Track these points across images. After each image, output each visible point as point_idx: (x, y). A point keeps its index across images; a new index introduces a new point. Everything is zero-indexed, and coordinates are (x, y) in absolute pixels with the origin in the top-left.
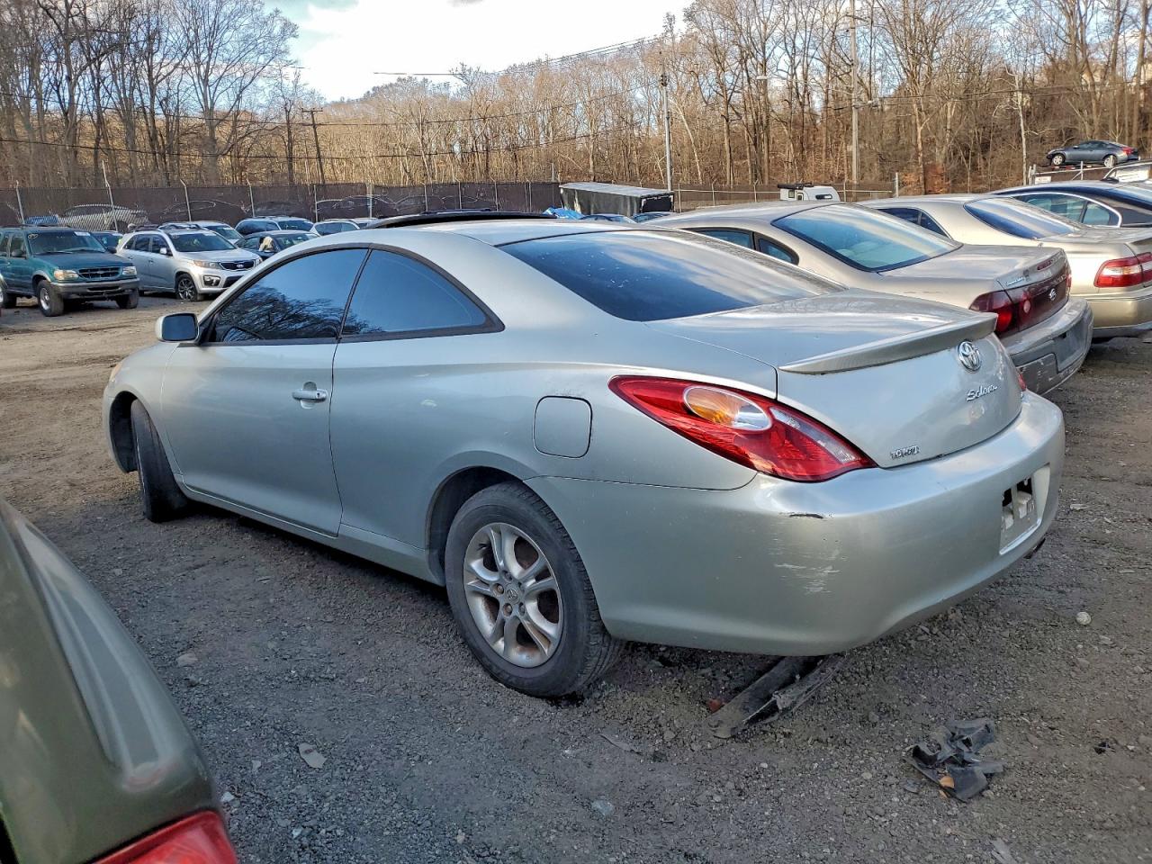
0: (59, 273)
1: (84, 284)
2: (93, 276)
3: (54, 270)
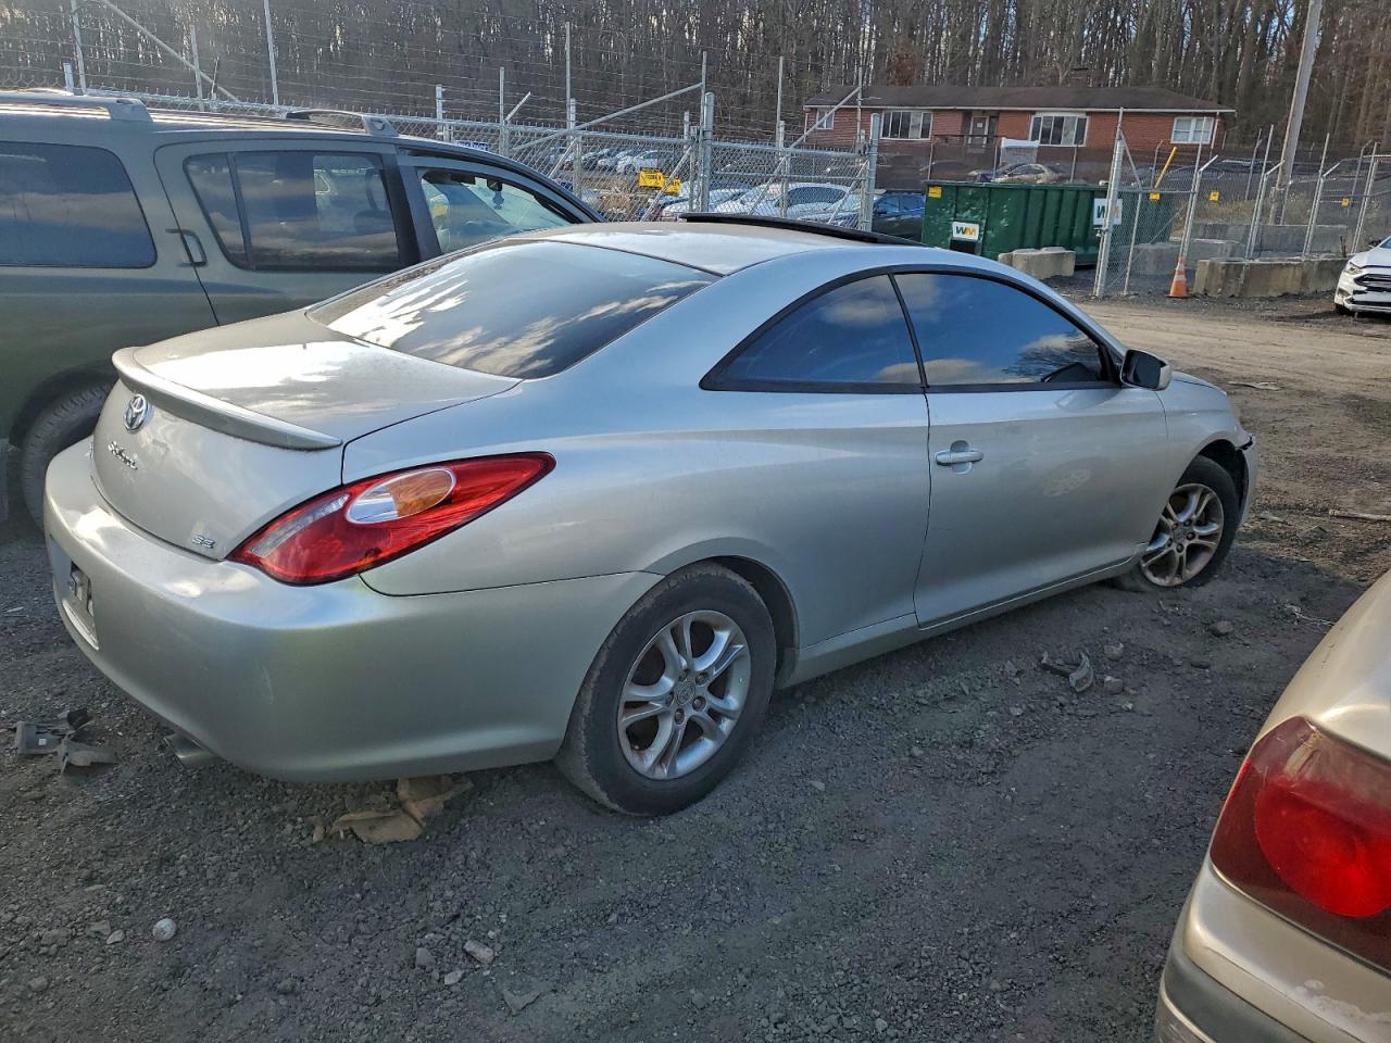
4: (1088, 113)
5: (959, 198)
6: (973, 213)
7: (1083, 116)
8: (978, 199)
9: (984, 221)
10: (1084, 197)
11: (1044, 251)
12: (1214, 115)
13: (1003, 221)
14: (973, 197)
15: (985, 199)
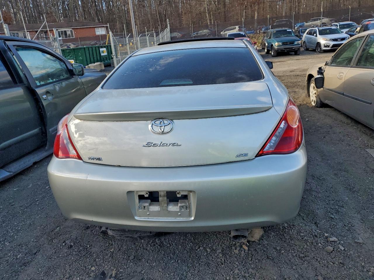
0: (276, 43)
1: (283, 47)
2: (286, 44)
3: (275, 43)
4: (72, 29)
5: (65, 53)
6: (71, 57)
7: (71, 30)
8: (71, 53)
9: (75, 59)
10: (97, 49)
11: (96, 64)
12: (104, 27)
13: (80, 58)
14: (69, 52)
15: (73, 52)
